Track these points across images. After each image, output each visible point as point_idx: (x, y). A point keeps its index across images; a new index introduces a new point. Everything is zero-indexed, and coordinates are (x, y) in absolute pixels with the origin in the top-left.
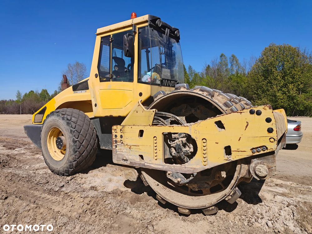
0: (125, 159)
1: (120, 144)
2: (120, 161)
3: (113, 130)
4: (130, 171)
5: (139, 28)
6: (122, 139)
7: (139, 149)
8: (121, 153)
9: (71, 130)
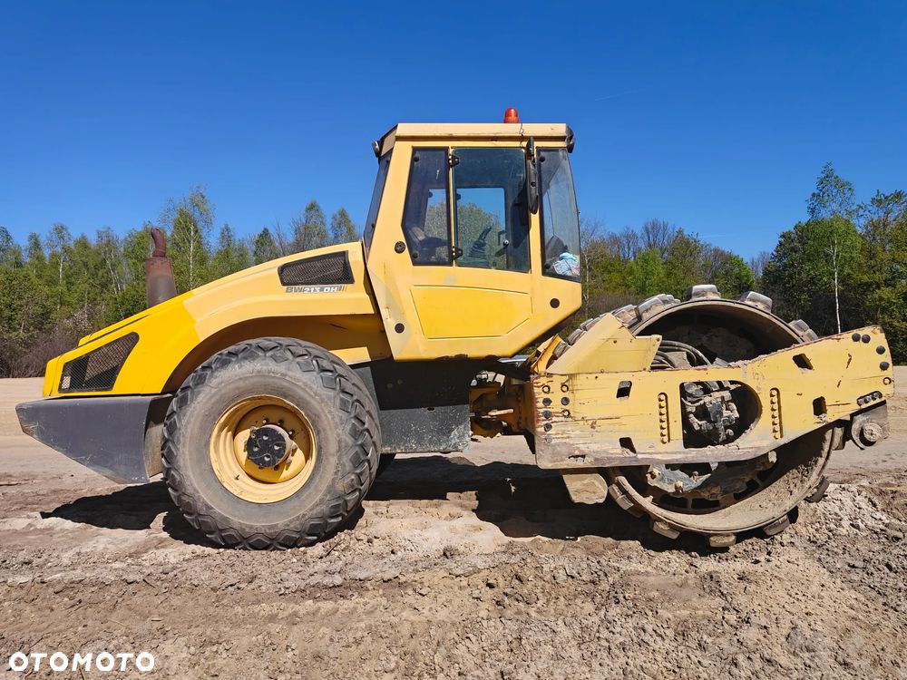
0: (577, 453)
1: (563, 419)
2: (562, 460)
3: (538, 387)
4: (586, 482)
5: (539, 150)
6: (567, 407)
7: (621, 424)
8: (567, 440)
9: (342, 399)
